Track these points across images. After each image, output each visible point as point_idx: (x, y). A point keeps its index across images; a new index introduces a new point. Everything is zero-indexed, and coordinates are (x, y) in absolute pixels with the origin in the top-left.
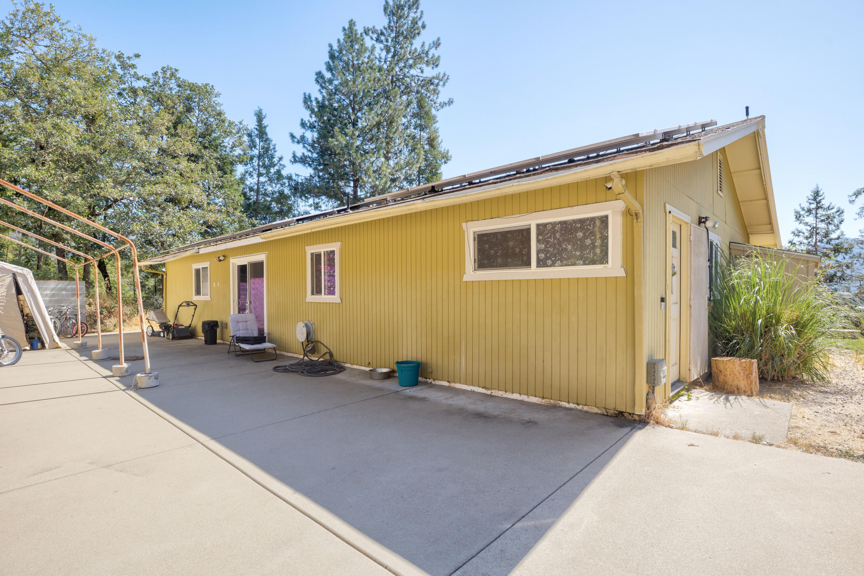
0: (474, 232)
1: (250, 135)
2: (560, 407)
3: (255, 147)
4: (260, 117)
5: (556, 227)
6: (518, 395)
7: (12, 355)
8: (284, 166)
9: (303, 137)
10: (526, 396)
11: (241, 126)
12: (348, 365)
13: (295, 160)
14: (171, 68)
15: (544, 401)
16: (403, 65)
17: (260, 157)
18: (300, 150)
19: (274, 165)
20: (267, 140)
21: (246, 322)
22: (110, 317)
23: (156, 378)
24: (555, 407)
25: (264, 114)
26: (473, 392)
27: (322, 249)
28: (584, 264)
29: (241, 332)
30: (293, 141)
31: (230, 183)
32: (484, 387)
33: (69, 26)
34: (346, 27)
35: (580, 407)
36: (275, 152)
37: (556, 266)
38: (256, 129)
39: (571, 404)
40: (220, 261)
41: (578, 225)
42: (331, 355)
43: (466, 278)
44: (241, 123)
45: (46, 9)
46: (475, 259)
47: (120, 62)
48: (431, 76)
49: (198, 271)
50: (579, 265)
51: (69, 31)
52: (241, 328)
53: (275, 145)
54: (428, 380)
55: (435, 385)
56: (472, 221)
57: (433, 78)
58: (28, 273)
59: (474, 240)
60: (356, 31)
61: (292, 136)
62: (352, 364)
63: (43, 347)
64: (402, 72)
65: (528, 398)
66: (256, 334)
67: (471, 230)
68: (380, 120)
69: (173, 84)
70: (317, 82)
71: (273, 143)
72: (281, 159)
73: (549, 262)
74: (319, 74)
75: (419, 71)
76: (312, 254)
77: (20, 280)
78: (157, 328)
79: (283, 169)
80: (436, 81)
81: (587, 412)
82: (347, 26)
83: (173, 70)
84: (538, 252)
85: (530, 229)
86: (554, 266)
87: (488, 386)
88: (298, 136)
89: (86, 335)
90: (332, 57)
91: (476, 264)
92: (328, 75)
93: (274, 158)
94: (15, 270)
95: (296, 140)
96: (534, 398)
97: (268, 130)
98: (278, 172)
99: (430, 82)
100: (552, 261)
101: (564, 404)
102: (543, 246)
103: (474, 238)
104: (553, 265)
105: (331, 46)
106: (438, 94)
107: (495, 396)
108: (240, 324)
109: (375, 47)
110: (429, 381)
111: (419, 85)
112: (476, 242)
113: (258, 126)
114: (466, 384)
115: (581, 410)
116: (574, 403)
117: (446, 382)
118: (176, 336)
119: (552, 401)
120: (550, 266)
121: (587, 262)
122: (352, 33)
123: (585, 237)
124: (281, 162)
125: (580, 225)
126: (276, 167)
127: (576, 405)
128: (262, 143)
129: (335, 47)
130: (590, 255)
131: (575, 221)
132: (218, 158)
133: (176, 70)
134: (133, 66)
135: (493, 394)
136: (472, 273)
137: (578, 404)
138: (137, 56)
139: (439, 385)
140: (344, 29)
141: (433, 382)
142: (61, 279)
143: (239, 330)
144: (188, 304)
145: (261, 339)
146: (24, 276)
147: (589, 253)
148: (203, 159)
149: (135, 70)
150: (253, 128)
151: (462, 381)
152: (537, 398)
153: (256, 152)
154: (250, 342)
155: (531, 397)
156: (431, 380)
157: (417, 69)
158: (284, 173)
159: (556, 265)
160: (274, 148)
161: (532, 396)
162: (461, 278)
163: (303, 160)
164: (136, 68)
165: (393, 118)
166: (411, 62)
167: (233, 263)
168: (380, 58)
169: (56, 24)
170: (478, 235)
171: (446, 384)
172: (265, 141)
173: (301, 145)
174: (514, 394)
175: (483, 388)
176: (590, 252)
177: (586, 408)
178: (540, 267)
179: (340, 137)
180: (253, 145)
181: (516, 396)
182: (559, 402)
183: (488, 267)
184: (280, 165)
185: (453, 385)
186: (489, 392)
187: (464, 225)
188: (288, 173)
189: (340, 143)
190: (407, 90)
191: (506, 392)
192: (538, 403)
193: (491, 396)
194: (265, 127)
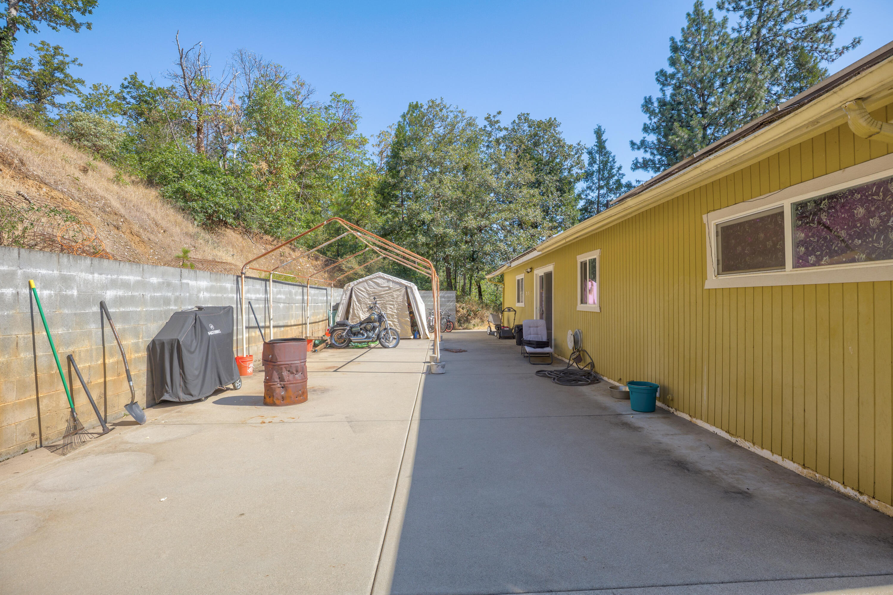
0: (717, 225)
1: (590, 153)
2: (830, 488)
3: (595, 162)
4: (599, 133)
5: (821, 203)
6: (769, 452)
7: (395, 342)
8: (624, 175)
9: (643, 142)
10: (780, 458)
11: (579, 147)
12: (605, 378)
13: (636, 166)
14: (524, 114)
15: (805, 472)
16: (773, 23)
17: (599, 171)
18: (641, 155)
19: (614, 176)
20: (607, 154)
21: (537, 327)
22: (475, 318)
23: (443, 367)
24: (820, 486)
25: (603, 130)
26: (714, 435)
27: (587, 257)
28: (869, 259)
29: (532, 336)
30: (633, 149)
31: (568, 201)
32: (728, 432)
33: (451, 109)
34: (691, 13)
35: (864, 499)
36: (614, 163)
37: (823, 265)
38: (596, 146)
39: (848, 488)
40: (528, 272)
41: (858, 196)
42: (592, 365)
43: (708, 285)
44: (579, 144)
45: (438, 102)
46: (718, 260)
47: (488, 121)
48: (816, 21)
49: (518, 281)
50: (859, 261)
51: (451, 112)
52: (532, 333)
53: (614, 156)
54: (670, 409)
55: (677, 416)
56: (714, 210)
57: (822, 21)
58: (415, 288)
59: (717, 236)
60: (702, 11)
61: (633, 144)
62: (609, 378)
63: (420, 338)
64: (772, 32)
65: (783, 460)
66: (545, 339)
67: (713, 222)
68: (735, 99)
69: (526, 127)
70: (658, 80)
71: (612, 155)
72: (620, 168)
73: (812, 259)
74: (662, 73)
75: (800, 21)
76: (581, 263)
77: (409, 290)
78: (494, 329)
79: (622, 178)
80: (826, 25)
81: (876, 511)
82: (691, 11)
83: (525, 115)
84: (797, 244)
85: (783, 212)
86: (819, 265)
87: (733, 431)
88: (638, 142)
89: (453, 331)
90: (675, 49)
91: (720, 266)
92: (670, 70)
93: (613, 169)
94: (406, 284)
95: (636, 147)
96: (792, 463)
97: (607, 145)
98: (618, 181)
99: (817, 28)
100: (816, 256)
101: (837, 485)
102: (803, 235)
103: (717, 232)
104: (817, 263)
105: (672, 39)
106: (831, 40)
107: (741, 447)
108: (532, 329)
109: (727, 19)
110: (672, 410)
111: (798, 39)
112: (720, 237)
113: (597, 142)
114: (708, 422)
115: (865, 504)
116: (853, 489)
117: (688, 415)
118: (501, 336)
119: (817, 475)
120: (813, 265)
121: (874, 256)
122: (698, 15)
123: (870, 214)
124: (620, 172)
125: (859, 196)
126: (616, 178)
127: (857, 493)
128: (601, 158)
129: (679, 37)
130: (879, 243)
131: (852, 191)
132: (558, 181)
133: (528, 114)
134: (498, 122)
135: (738, 443)
136: (714, 278)
137: (861, 493)
138: (499, 113)
139: (680, 418)
140: (688, 15)
141: (675, 413)
142: (447, 289)
143: (530, 334)
144: (509, 310)
145: (546, 344)
146: (411, 288)
147: (877, 240)
148: (544, 184)
149: (499, 124)
150: (593, 145)
151: (703, 417)
152: (796, 465)
153: (596, 167)
154: (533, 346)
155: (787, 460)
156: (673, 409)
157: (795, 21)
158: (624, 181)
159: (823, 263)
160: (614, 160)
161: (788, 458)
162: (703, 285)
163: (645, 165)
164: (500, 122)
165: (753, 92)
166: (785, 15)
167: (536, 274)
168: (741, 27)
169: (444, 110)
170: (723, 228)
171: (686, 417)
172: (605, 155)
173: (642, 150)
174: (765, 451)
175: (726, 432)
176: (878, 238)
177: (874, 503)
178: (798, 267)
179: (681, 132)
180: (592, 161)
181: (766, 454)
182: (829, 479)
183: (734, 270)
184: (620, 174)
185: (694, 420)
186: (733, 440)
187: (704, 217)
188: (627, 181)
189: (682, 138)
190: (783, 51)
191: (754, 444)
192: (796, 471)
193: (734, 445)
194: (605, 142)
